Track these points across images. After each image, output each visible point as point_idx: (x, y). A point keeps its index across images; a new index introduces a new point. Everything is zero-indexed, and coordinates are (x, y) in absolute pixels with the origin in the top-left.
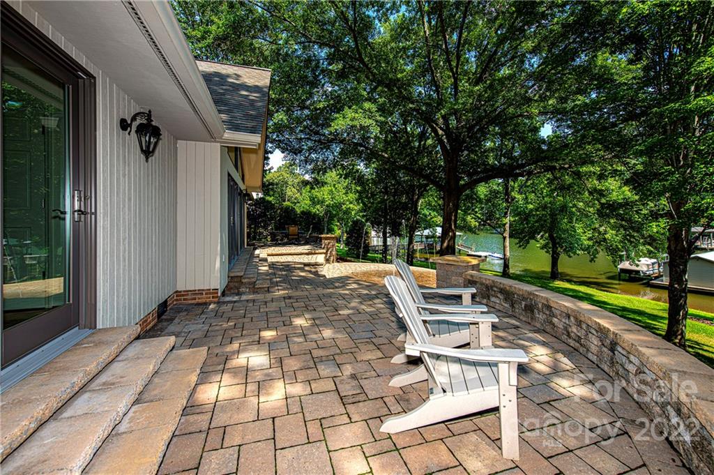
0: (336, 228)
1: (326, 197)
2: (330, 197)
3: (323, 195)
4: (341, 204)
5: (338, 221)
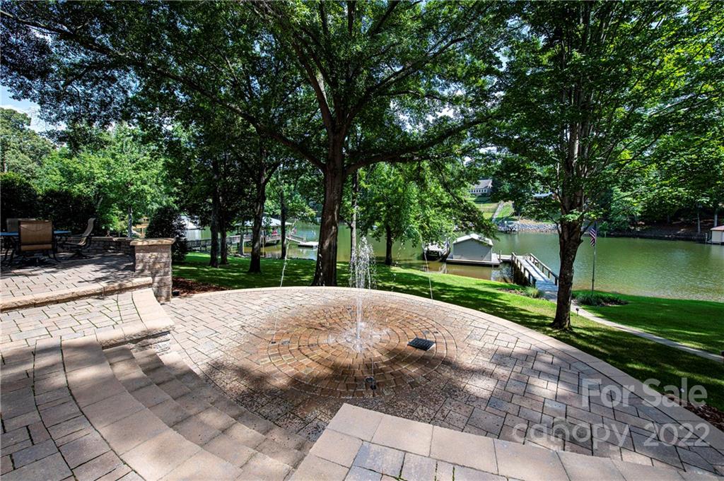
0: (115, 218)
1: (96, 171)
2: (105, 172)
3: (91, 168)
4: (127, 184)
5: (121, 209)
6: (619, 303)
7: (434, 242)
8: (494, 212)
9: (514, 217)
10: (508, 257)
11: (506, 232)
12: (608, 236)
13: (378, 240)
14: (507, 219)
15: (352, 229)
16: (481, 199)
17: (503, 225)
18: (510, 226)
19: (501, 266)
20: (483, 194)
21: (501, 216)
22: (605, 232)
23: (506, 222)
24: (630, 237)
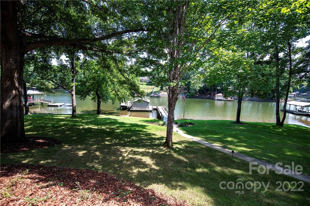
6: (192, 125)
7: (123, 102)
8: (153, 89)
9: (160, 91)
10: (155, 107)
11: (157, 97)
12: (189, 98)
13: (95, 101)
14: (158, 92)
15: (72, 95)
16: (149, 84)
17: (156, 94)
18: (159, 94)
19: (153, 111)
20: (149, 82)
21: (156, 91)
22: (188, 97)
23: (157, 93)
24: (195, 98)
